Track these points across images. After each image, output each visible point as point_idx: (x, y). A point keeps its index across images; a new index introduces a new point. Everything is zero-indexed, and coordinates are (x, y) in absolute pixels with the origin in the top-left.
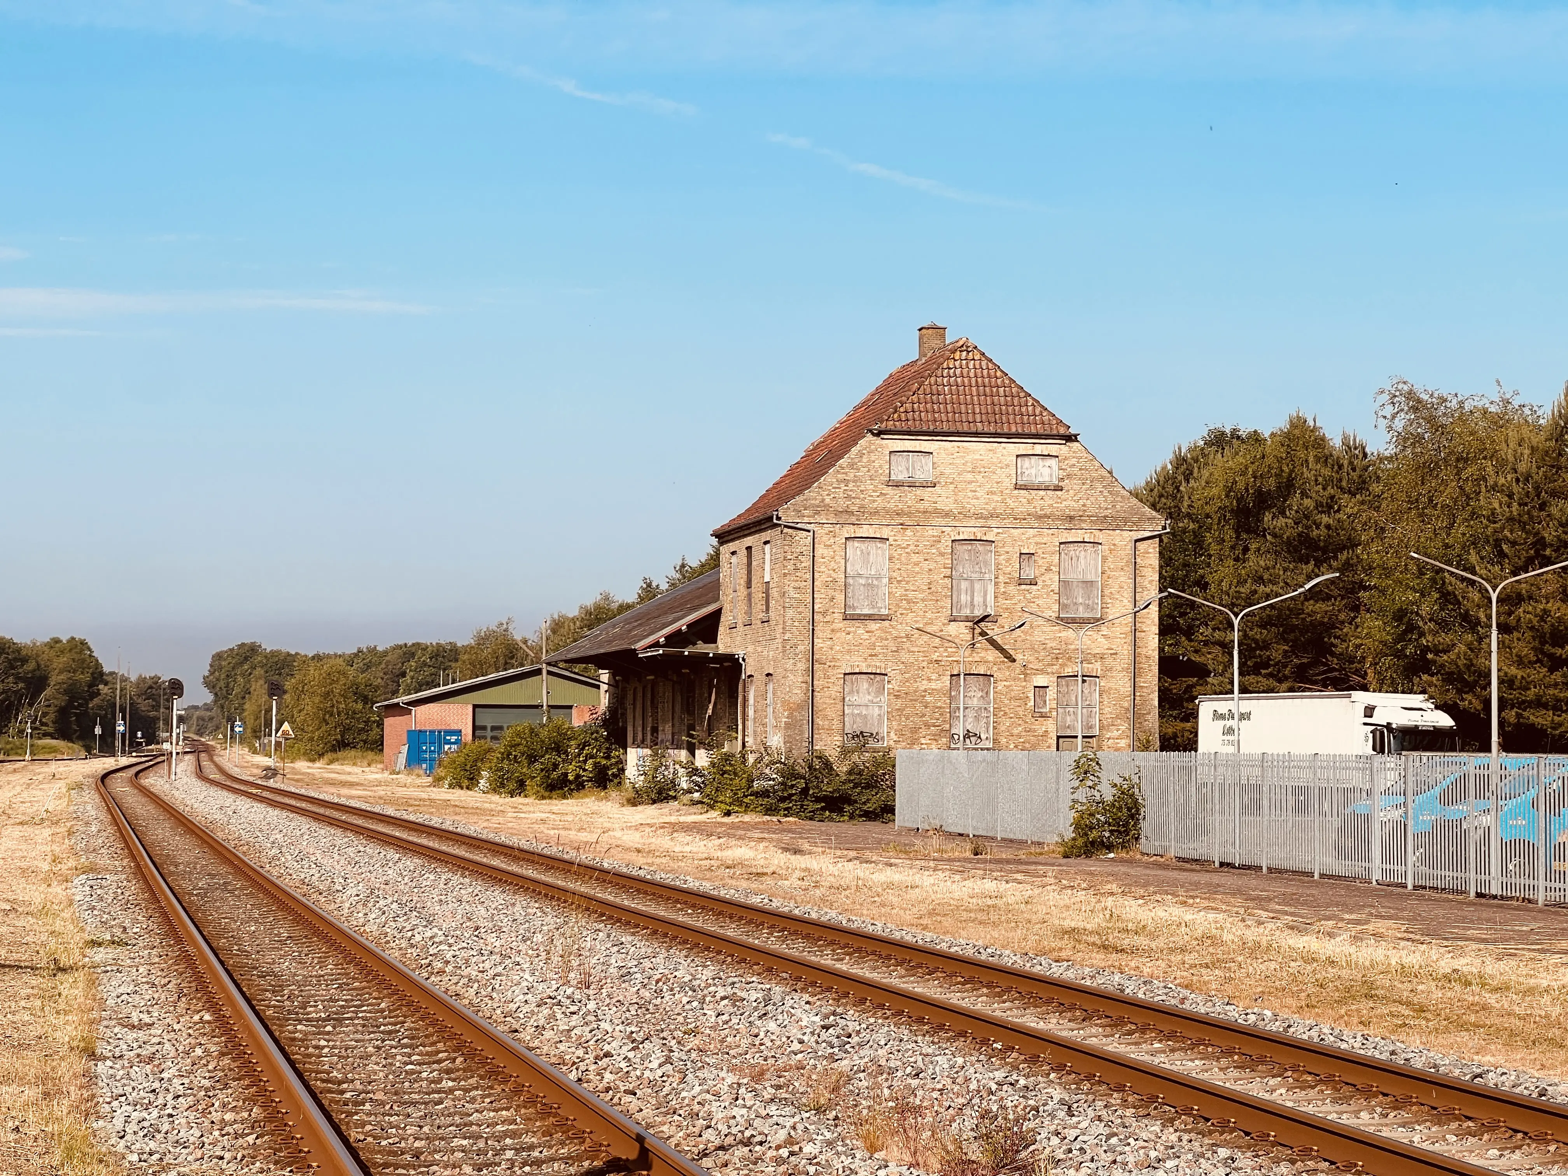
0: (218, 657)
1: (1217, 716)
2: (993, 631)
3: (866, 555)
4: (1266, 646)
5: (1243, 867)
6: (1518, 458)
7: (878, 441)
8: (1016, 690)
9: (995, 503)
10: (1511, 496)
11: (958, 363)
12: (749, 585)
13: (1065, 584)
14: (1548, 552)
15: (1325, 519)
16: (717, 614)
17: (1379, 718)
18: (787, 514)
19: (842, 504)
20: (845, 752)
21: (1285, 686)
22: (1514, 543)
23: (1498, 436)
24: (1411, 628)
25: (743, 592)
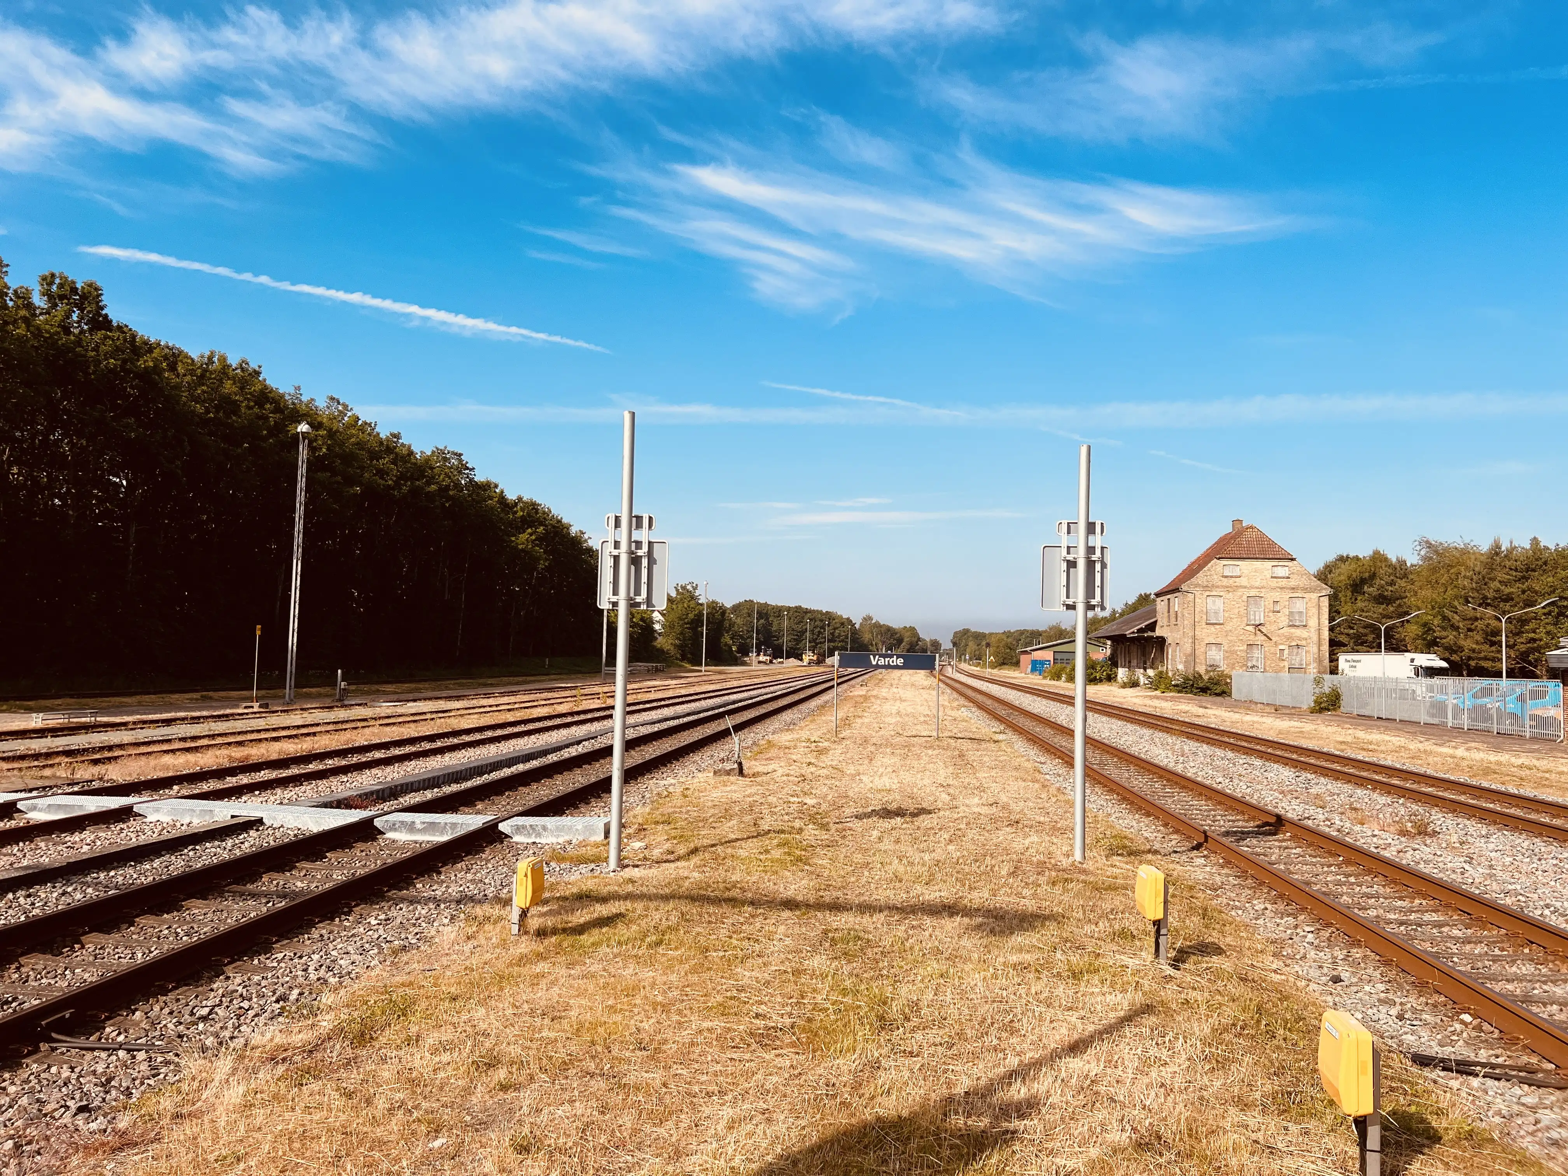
0: (956, 633)
1: (1347, 661)
2: (1263, 629)
3: (1214, 602)
4: (1366, 635)
5: (1386, 719)
6: (1475, 565)
7: (1218, 561)
8: (1273, 650)
9: (1264, 583)
10: (1472, 580)
11: (1247, 534)
12: (1169, 612)
13: (1291, 613)
14: (1489, 601)
15: (1390, 588)
16: (1156, 622)
17: (1417, 663)
18: (1184, 587)
19: (1206, 583)
20: (1207, 671)
21: (1374, 650)
22: (1473, 598)
23: (1465, 557)
24: (1430, 629)
25: (1166, 614)
